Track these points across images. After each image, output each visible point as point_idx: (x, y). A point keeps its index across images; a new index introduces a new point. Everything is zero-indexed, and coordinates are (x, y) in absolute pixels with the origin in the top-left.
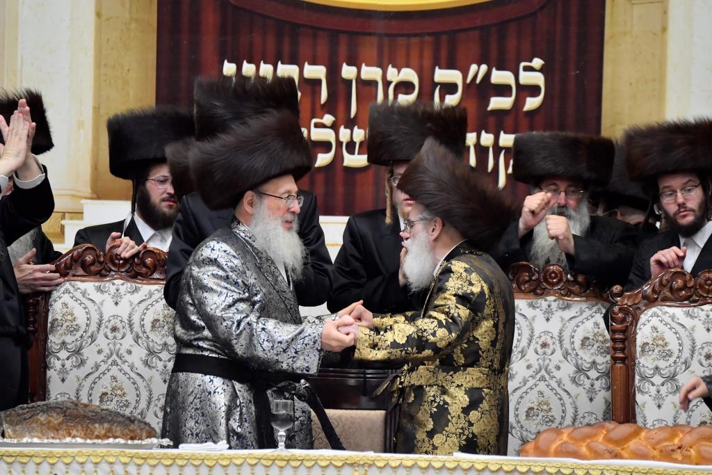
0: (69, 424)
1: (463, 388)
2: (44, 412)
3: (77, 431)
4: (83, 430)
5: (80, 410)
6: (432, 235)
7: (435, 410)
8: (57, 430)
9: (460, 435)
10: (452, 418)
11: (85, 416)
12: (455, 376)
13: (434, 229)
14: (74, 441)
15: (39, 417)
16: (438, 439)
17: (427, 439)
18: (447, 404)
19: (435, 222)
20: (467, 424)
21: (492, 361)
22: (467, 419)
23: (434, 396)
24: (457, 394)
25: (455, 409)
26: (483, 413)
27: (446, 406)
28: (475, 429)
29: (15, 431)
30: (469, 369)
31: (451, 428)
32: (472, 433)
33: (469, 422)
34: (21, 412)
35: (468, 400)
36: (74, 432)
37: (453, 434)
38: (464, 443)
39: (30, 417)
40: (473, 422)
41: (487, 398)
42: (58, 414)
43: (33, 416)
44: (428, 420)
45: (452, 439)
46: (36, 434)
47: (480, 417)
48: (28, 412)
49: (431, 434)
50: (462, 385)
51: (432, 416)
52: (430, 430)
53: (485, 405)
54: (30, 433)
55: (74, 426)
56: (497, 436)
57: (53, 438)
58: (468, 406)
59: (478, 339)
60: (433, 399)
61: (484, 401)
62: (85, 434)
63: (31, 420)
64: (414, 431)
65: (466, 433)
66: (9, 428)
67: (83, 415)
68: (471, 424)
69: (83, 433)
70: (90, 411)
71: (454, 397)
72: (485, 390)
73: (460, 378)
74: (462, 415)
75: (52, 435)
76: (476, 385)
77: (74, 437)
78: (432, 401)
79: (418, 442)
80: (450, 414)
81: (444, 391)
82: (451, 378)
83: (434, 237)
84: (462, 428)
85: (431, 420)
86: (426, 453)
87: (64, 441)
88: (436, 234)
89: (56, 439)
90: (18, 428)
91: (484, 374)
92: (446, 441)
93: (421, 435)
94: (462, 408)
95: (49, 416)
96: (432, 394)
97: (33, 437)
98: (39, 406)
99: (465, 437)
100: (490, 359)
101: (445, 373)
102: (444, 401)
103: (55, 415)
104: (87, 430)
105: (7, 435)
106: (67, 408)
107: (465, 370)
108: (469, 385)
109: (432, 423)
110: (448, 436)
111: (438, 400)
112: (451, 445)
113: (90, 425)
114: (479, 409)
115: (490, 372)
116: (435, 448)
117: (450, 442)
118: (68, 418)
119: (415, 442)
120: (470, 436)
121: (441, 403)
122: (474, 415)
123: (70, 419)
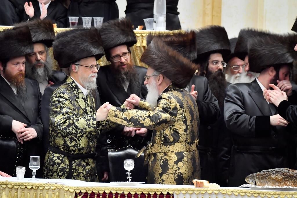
0: (286, 179)
1: (174, 153)
2: (274, 174)
3: (290, 183)
4: (292, 183)
5: (291, 173)
6: (158, 82)
7: (162, 163)
8: (280, 182)
9: (174, 174)
10: (170, 166)
11: (293, 176)
12: (170, 147)
13: (159, 80)
14: (288, 187)
15: (271, 176)
16: (164, 177)
17: (159, 177)
18: (167, 160)
19: (160, 76)
20: (177, 168)
21: (187, 139)
22: (177, 166)
23: (161, 157)
24: (171, 155)
25: (171, 163)
26: (184, 163)
27: (167, 161)
28: (181, 171)
29: (261, 183)
30: (176, 144)
31: (170, 171)
32: (180, 173)
33: (178, 167)
34: (263, 173)
35: (177, 157)
36: (288, 183)
37: (171, 173)
38: (177, 177)
39: (268, 176)
40: (180, 167)
41: (186, 156)
42: (280, 175)
43: (269, 175)
44: (159, 168)
45: (171, 176)
46: (270, 184)
47: (183, 165)
48: (266, 174)
49: (161, 175)
50: (174, 151)
51: (161, 166)
52: (160, 173)
53: (185, 159)
54: (267, 183)
55: (288, 180)
56: (192, 173)
57: (278, 186)
58: (177, 160)
59: (177, 129)
60: (161, 158)
61: (185, 157)
62: (293, 184)
63: (268, 177)
64: (154, 174)
65: (177, 172)
66: (258, 181)
67: (292, 175)
68: (179, 168)
69: (292, 184)
70: (295, 174)
71: (170, 157)
72: (184, 152)
73: (172, 148)
74: (175, 165)
75: (278, 185)
76: (180, 150)
77: (288, 185)
78: (160, 159)
79: (156, 179)
80: (169, 164)
81: (166, 154)
82: (168, 148)
83: (159, 84)
84: (175, 171)
85: (160, 168)
86: (160, 183)
87: (283, 187)
88: (160, 82)
89: (280, 186)
90: (262, 181)
91: (183, 145)
92: (168, 177)
93: (157, 175)
94: (174, 161)
95: (276, 176)
96: (160, 156)
97: (269, 185)
98: (271, 171)
99: (177, 175)
100: (185, 138)
101: (165, 147)
102: (166, 159)
103: (279, 175)
104: (294, 182)
105: (257, 184)
106: (285, 172)
107: (174, 144)
108: (177, 151)
109: (161, 169)
110: (169, 175)
111: (163, 158)
112: (171, 179)
113: (295, 180)
114: (183, 161)
115: (186, 144)
116: (163, 181)
117: (170, 177)
118: (285, 176)
119: (155, 179)
120: (179, 174)
121: (165, 160)
122: (180, 164)
123: (286, 177)
